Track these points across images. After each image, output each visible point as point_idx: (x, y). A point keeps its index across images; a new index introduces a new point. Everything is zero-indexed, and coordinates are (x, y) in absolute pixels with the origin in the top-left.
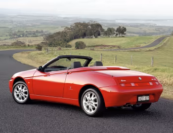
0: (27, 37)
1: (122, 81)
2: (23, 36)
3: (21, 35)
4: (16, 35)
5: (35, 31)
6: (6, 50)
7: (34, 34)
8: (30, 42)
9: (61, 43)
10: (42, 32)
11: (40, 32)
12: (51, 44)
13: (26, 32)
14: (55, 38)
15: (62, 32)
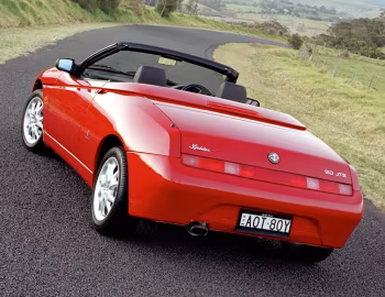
0: (298, 16)
1: (194, 147)
2: (289, 13)
3: (286, 10)
4: (275, 7)
5: (319, 6)
6: (228, 32)
7: (314, 13)
8: (301, 28)
9: (364, 45)
10: (333, 12)
11: (327, 12)
12: (339, 43)
13: (299, 5)
14: (354, 31)
15: (374, 21)
